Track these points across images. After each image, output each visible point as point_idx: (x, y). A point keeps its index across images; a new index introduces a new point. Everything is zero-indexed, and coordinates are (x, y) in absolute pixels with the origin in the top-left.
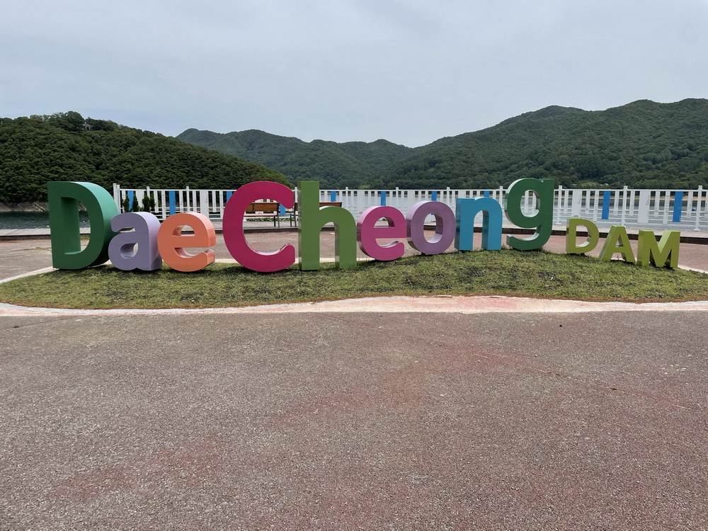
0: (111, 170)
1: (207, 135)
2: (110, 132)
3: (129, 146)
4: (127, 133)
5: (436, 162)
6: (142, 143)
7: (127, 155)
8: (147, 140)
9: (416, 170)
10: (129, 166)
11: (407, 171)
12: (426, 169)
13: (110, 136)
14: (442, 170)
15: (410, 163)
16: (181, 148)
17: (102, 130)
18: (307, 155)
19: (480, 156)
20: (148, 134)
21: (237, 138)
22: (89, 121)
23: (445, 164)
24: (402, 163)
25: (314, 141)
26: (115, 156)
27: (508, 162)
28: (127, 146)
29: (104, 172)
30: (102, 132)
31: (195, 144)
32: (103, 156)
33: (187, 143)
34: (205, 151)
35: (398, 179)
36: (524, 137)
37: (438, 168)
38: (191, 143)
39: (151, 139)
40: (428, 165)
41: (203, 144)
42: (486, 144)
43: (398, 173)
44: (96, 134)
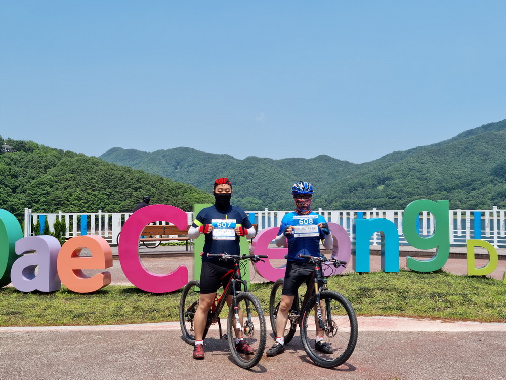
0: (29, 193)
1: (132, 154)
2: (30, 153)
3: (49, 168)
4: (48, 154)
5: (386, 179)
6: (63, 164)
7: (46, 177)
8: (68, 161)
9: (363, 188)
10: (48, 188)
11: (352, 189)
12: (374, 186)
13: (29, 156)
14: (393, 188)
15: (356, 181)
16: (103, 168)
17: (22, 151)
18: (239, 173)
19: (437, 173)
20: (70, 154)
21: (164, 156)
22: (10, 142)
23: (397, 181)
24: (346, 180)
25: (248, 158)
26: (33, 179)
27: (469, 178)
28: (46, 168)
29: (21, 196)
30: (22, 153)
31: (120, 164)
32: (21, 178)
33: (110, 162)
34: (128, 171)
35: (342, 198)
36: (486, 150)
37: (388, 186)
38: (115, 163)
39: (72, 159)
40: (376, 183)
41: (128, 164)
42: (442, 158)
43: (343, 193)
44: (16, 155)
